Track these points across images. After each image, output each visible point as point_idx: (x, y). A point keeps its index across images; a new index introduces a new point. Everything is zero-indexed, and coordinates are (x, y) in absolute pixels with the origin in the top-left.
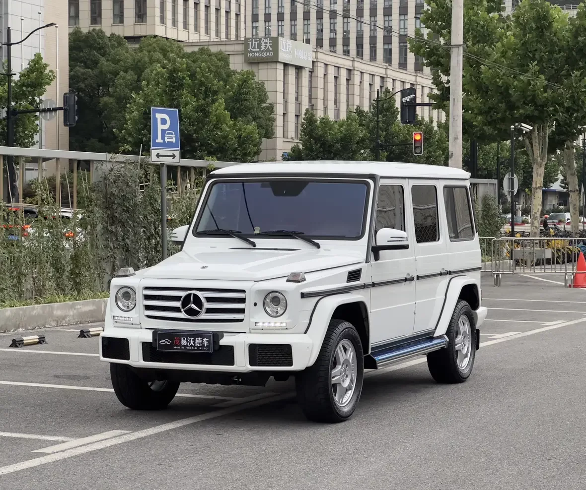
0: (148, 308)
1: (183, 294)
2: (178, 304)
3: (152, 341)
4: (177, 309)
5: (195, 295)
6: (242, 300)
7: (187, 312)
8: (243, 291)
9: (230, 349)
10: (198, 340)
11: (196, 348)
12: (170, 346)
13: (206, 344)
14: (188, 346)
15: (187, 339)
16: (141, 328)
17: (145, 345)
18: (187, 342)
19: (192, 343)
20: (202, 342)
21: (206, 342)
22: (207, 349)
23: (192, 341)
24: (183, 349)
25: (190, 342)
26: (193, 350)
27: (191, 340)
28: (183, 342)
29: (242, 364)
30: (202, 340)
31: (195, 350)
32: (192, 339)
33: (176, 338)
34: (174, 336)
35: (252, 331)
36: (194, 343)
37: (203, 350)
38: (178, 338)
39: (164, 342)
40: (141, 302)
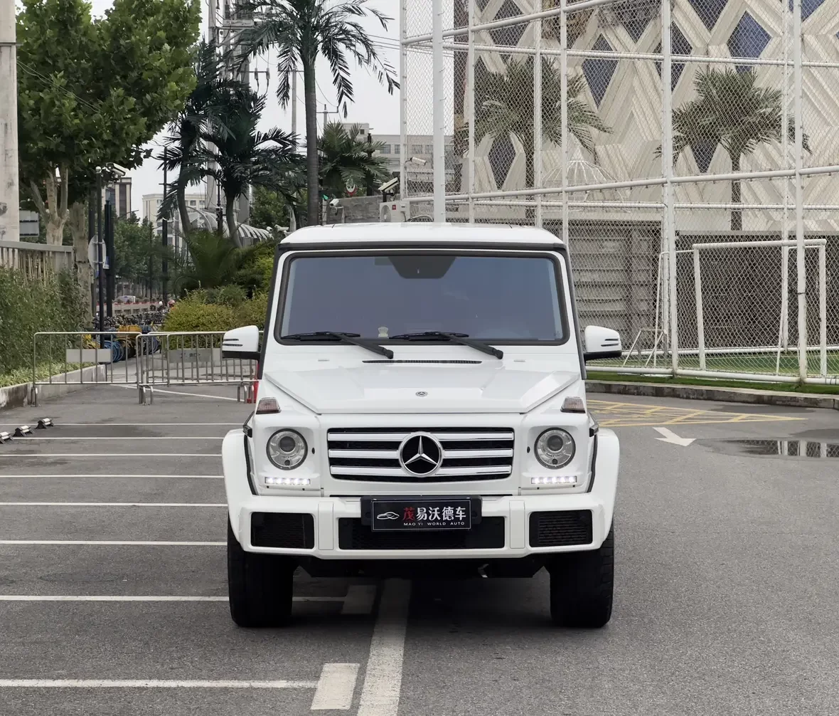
0: (334, 462)
1: (404, 438)
2: (394, 454)
3: (359, 516)
4: (393, 463)
5: (425, 439)
6: (509, 444)
7: (412, 467)
8: (510, 430)
9: (499, 522)
10: (448, 512)
11: (444, 524)
12: (398, 522)
13: (461, 517)
14: (430, 521)
15: (428, 509)
16: (322, 496)
17: (345, 523)
18: (429, 515)
19: (436, 515)
20: (455, 513)
21: (461, 513)
22: (463, 523)
23: (436, 513)
24: (420, 527)
25: (433, 515)
26: (439, 526)
27: (434, 511)
28: (421, 514)
29: (517, 543)
30: (455, 511)
31: (443, 526)
32: (436, 509)
33: (407, 509)
34: (404, 506)
35: (523, 492)
36: (440, 515)
37: (457, 526)
38: (411, 509)
39: (386, 517)
40: (324, 453)
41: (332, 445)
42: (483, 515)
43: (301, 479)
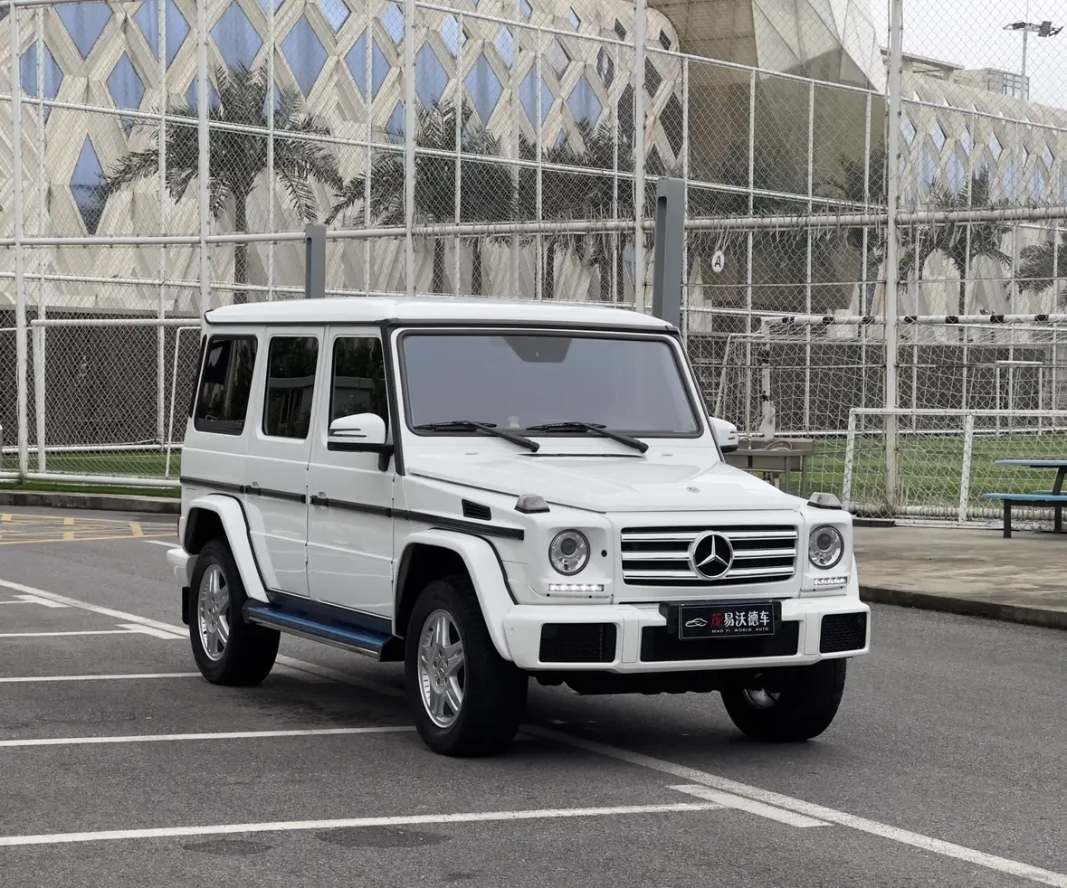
0: (627, 565)
1: (698, 537)
2: (687, 556)
3: (664, 624)
6: (790, 543)
8: (791, 528)
9: (794, 625)
10: (753, 616)
11: (750, 630)
12: (706, 630)
13: (765, 621)
14: (738, 628)
15: (734, 614)
16: (612, 603)
17: (649, 633)
18: (735, 620)
19: (742, 621)
20: (759, 619)
21: (765, 618)
22: (767, 629)
23: (742, 618)
24: (728, 634)
25: (740, 620)
26: (745, 633)
27: (740, 616)
28: (729, 620)
29: (809, 650)
30: (760, 616)
31: (750, 633)
32: (742, 614)
33: (714, 615)
34: (712, 611)
35: (803, 594)
36: (746, 620)
37: (762, 632)
38: (719, 614)
39: (694, 624)
40: (617, 556)
41: (627, 546)
42: (783, 619)
43: (589, 585)
